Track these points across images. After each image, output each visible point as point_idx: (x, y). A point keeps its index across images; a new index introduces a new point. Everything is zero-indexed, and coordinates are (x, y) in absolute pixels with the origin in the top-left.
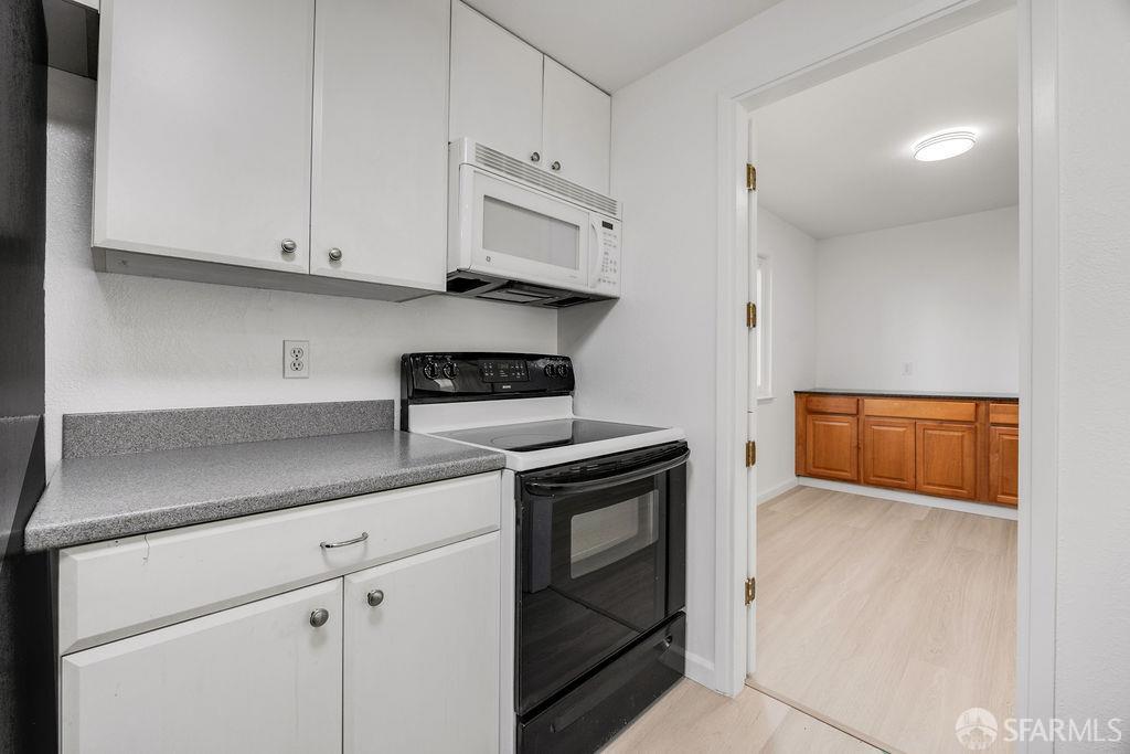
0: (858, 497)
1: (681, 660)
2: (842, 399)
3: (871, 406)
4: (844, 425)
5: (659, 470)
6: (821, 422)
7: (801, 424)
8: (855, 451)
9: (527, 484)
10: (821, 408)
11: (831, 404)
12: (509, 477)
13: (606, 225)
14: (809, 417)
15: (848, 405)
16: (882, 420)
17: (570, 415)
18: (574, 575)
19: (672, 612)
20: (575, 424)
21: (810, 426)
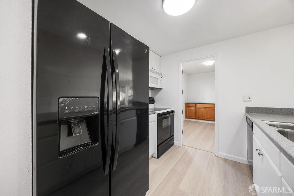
0: (196, 122)
1: (173, 143)
2: (193, 104)
3: (198, 105)
4: (193, 109)
5: (169, 115)
6: (190, 108)
7: (186, 109)
8: (195, 114)
9: (159, 115)
10: (189, 106)
11: (191, 105)
12: (156, 115)
13: (161, 78)
14: (187, 107)
15: (194, 105)
16: (200, 108)
17: (154, 107)
18: (163, 128)
19: (172, 135)
20: (155, 108)
21: (187, 109)
